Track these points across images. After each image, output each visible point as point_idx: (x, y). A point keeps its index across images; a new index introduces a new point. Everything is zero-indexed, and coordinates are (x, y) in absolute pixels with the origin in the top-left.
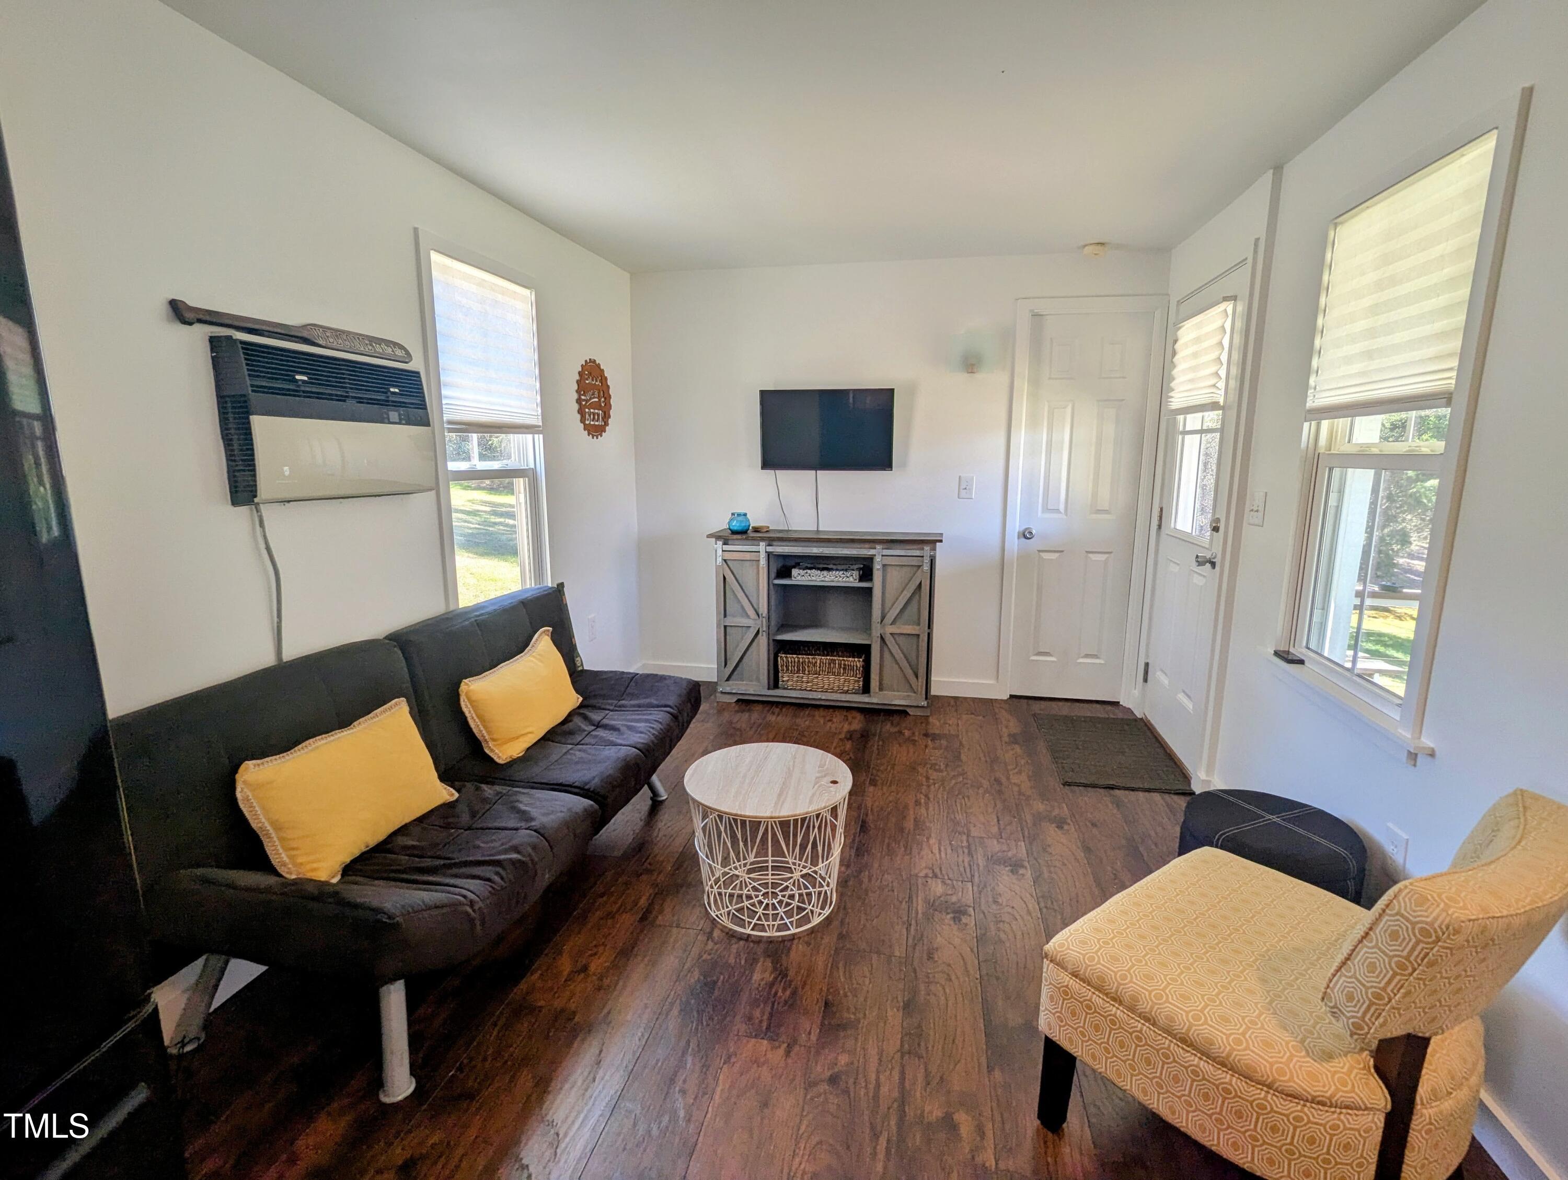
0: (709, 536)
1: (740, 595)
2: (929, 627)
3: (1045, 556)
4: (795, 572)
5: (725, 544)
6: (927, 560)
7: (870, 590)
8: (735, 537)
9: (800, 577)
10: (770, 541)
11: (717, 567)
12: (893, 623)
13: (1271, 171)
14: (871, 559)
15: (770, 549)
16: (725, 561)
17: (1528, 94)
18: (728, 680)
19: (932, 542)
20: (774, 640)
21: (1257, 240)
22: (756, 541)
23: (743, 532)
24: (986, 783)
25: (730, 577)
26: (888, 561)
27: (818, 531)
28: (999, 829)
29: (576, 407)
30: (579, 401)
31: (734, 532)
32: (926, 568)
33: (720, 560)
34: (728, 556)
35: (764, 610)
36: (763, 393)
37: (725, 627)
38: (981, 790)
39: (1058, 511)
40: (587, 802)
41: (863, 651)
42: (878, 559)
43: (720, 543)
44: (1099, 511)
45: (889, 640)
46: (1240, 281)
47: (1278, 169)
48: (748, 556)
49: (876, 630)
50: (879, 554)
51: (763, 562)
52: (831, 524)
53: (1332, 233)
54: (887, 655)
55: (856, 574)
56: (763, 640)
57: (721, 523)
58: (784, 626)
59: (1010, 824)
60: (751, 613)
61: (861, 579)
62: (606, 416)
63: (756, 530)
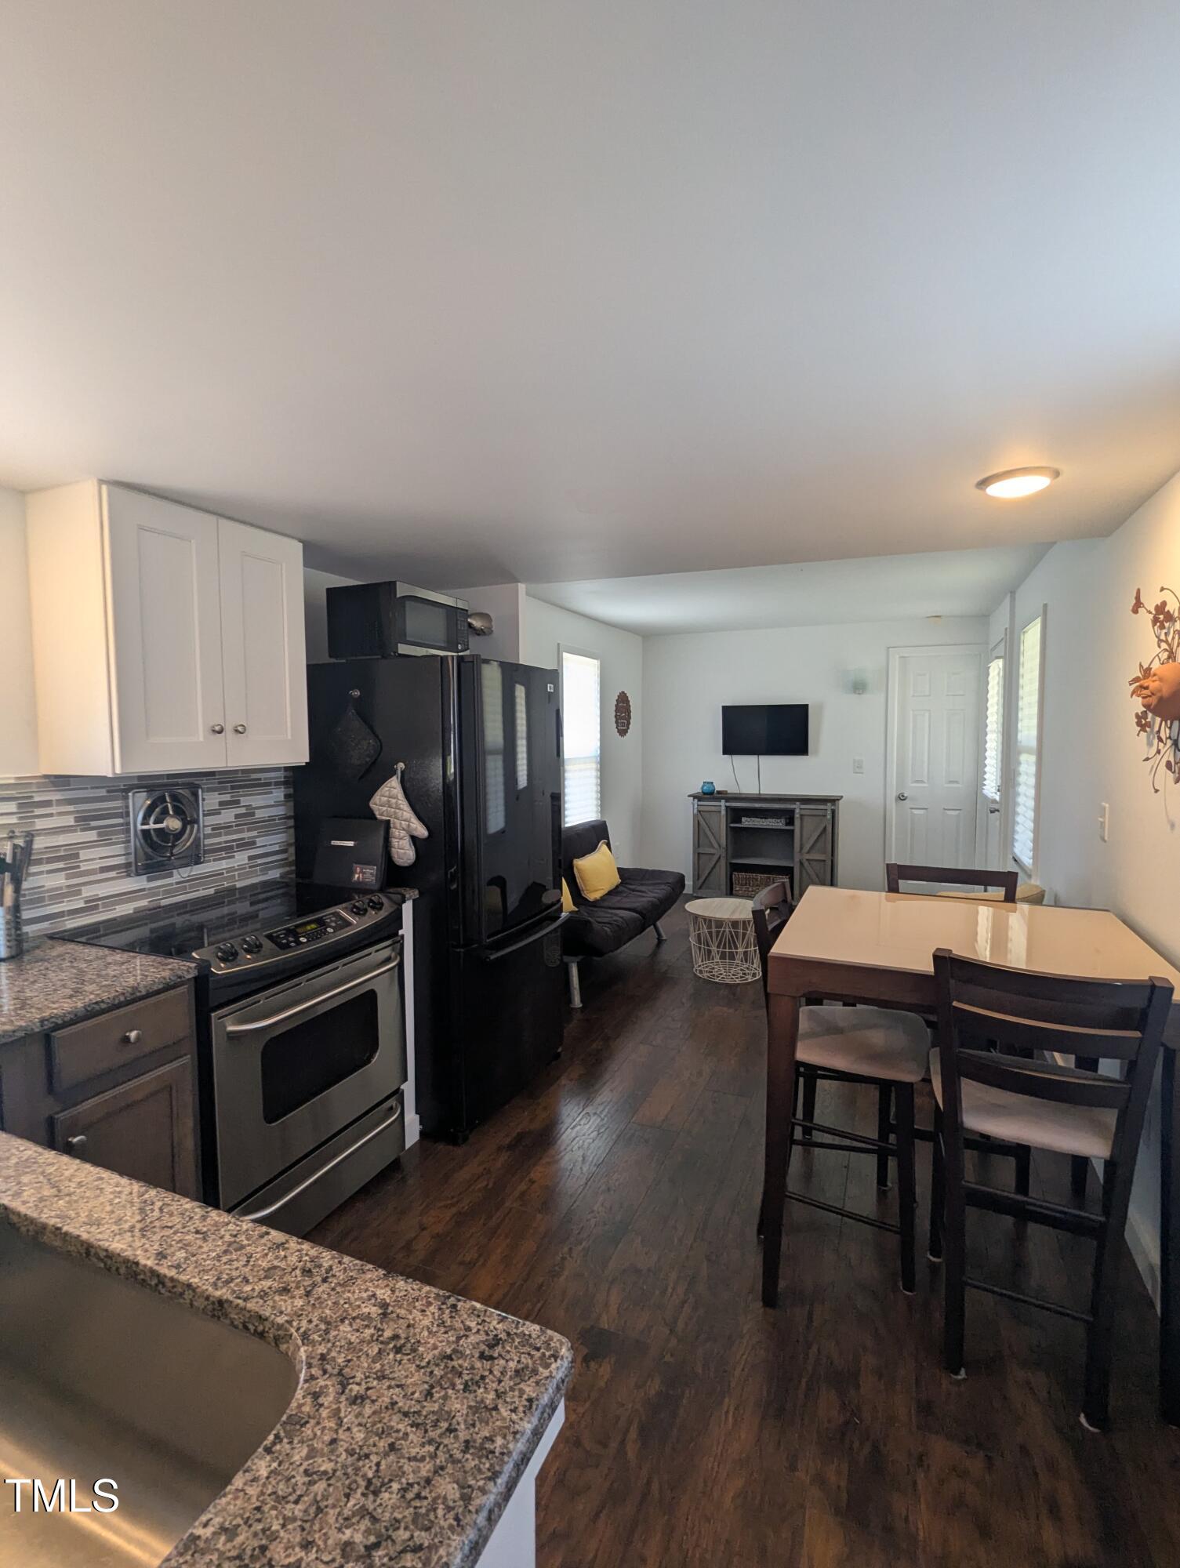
0: (689, 796)
1: (709, 833)
2: (832, 855)
3: (916, 812)
4: (744, 819)
5: (699, 800)
6: (829, 812)
7: (793, 831)
8: (706, 796)
9: (747, 822)
10: (728, 800)
11: (694, 815)
12: (808, 852)
13: (1009, 595)
14: (792, 811)
15: (728, 804)
16: (700, 811)
17: (1045, 606)
18: (700, 888)
19: (834, 801)
20: (731, 863)
21: (1006, 629)
22: (719, 799)
23: (712, 793)
25: (702, 822)
26: (803, 812)
27: (760, 794)
29: (614, 719)
30: (616, 716)
31: (705, 794)
32: (829, 817)
33: (696, 811)
34: (701, 808)
35: (723, 841)
36: (724, 708)
37: (699, 854)
39: (922, 782)
40: (637, 915)
41: (788, 871)
42: (797, 811)
43: (696, 800)
44: (951, 782)
45: (806, 864)
46: (1001, 650)
47: (1013, 593)
48: (713, 809)
49: (797, 858)
50: (797, 806)
51: (723, 812)
52: (769, 789)
53: (1022, 637)
54: (804, 872)
55: (783, 821)
56: (723, 862)
57: (697, 789)
58: (734, 857)
60: (716, 845)
61: (787, 824)
62: (629, 723)
63: (719, 792)
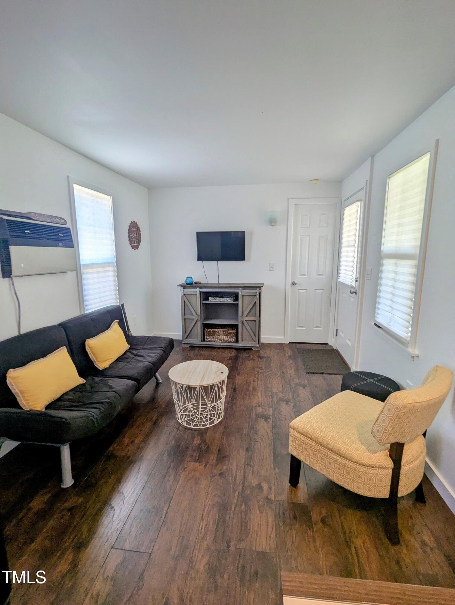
0: (178, 286)
1: (190, 307)
2: (259, 318)
3: (300, 291)
4: (210, 298)
5: (184, 288)
6: (258, 293)
7: (238, 304)
8: (188, 286)
9: (212, 300)
10: (201, 287)
11: (182, 297)
12: (246, 316)
13: (370, 158)
14: (238, 293)
15: (201, 290)
16: (184, 294)
17: (438, 141)
18: (186, 339)
19: (259, 287)
20: (203, 324)
21: (367, 181)
22: (196, 287)
23: (191, 284)
24: (279, 373)
25: (186, 300)
26: (244, 294)
27: (219, 283)
28: (283, 389)
29: (128, 239)
30: (129, 237)
31: (188, 284)
32: (258, 296)
33: (182, 294)
34: (185, 293)
35: (199, 312)
36: (198, 233)
37: (185, 319)
38: (277, 376)
39: (304, 275)
40: (133, 382)
41: (236, 327)
42: (240, 293)
43: (182, 288)
44: (319, 275)
45: (245, 323)
46: (362, 194)
47: (373, 157)
48: (193, 293)
49: (240, 319)
50: (240, 291)
51: (198, 295)
52: (224, 280)
53: (388, 180)
54: (244, 328)
55: (232, 299)
56: (199, 324)
57: (183, 281)
58: (206, 319)
59: (286, 387)
60: (195, 314)
61: (235, 300)
62: (139, 242)
63: (196, 283)
